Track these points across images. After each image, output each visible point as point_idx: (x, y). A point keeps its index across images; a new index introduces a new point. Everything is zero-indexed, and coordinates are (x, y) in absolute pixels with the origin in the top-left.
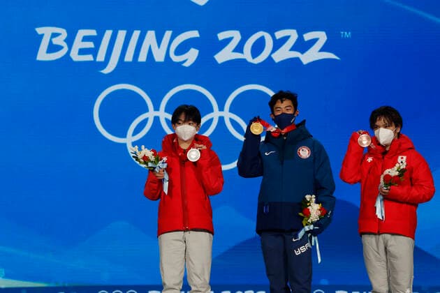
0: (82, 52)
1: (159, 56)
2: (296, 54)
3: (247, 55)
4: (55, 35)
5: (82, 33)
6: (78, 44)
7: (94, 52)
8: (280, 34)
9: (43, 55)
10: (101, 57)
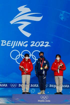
0: (9, 44)
1: (21, 45)
2: (44, 45)
3: (36, 45)
4: (4, 42)
5: (9, 41)
6: (8, 43)
7: (10, 44)
8: (41, 42)
9: (2, 45)
10: (12, 45)
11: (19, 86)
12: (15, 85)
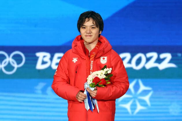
11: (39, 66)
12: (9, 59)
